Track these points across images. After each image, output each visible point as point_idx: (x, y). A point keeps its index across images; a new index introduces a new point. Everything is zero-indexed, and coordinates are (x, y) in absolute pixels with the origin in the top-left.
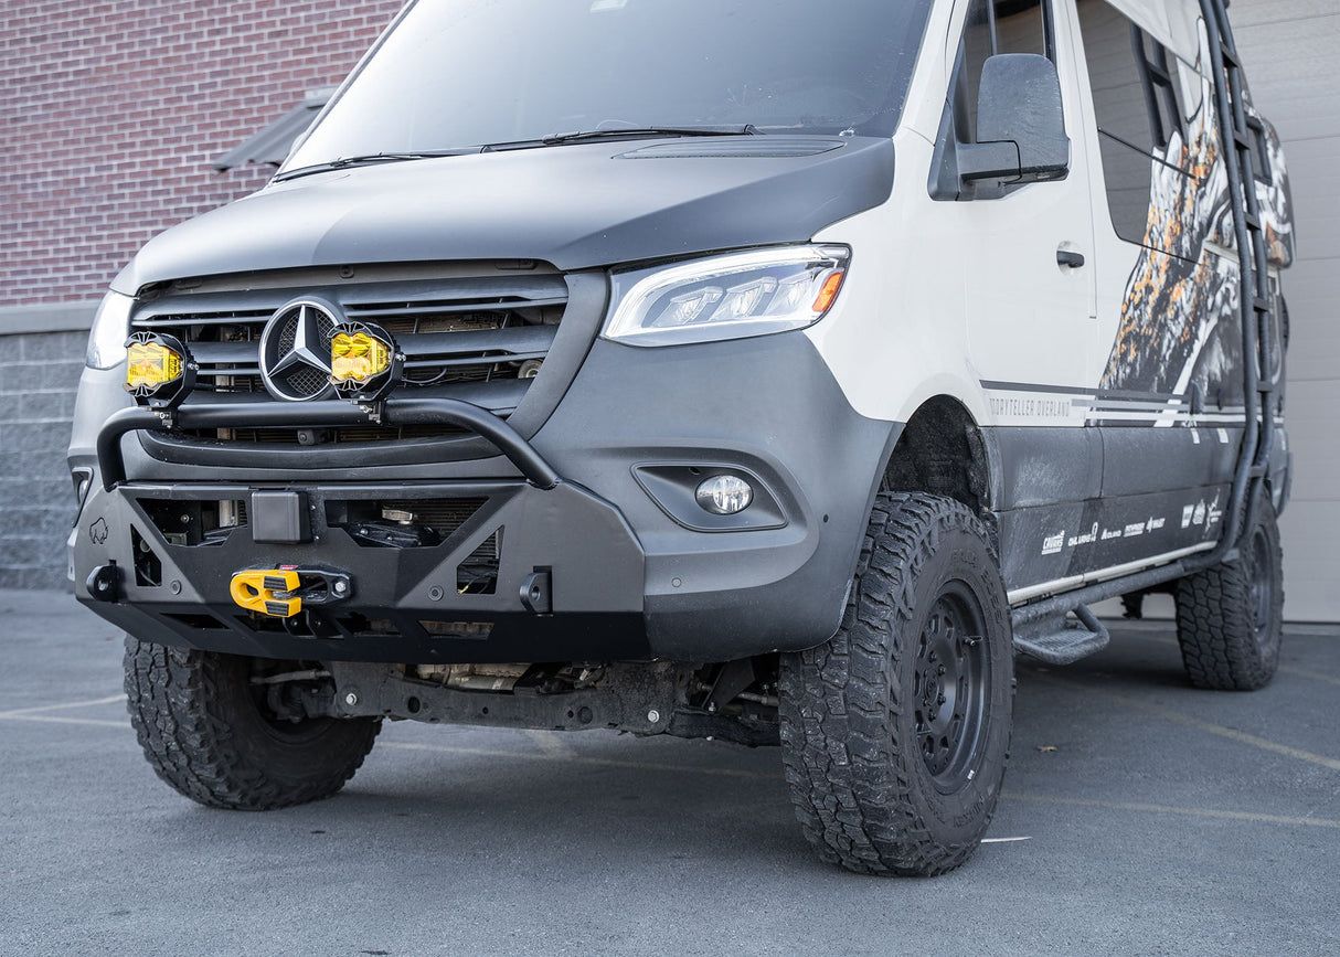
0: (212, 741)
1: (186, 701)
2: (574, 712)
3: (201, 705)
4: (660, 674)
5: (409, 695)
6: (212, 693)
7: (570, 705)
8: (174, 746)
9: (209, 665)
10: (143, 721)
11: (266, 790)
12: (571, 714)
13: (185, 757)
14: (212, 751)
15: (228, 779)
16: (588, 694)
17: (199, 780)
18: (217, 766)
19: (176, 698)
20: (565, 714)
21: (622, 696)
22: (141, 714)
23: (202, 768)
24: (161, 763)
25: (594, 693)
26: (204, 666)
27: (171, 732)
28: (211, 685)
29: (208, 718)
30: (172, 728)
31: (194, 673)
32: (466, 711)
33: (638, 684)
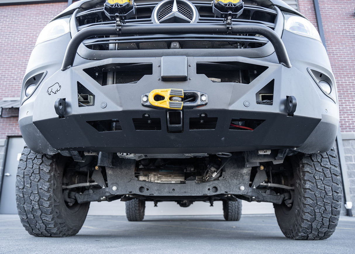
0: (53, 206)
1: (46, 187)
2: (211, 188)
3: (51, 190)
4: (245, 173)
5: (140, 186)
6: (56, 186)
7: (209, 186)
8: (36, 207)
9: (56, 174)
10: (24, 197)
11: (64, 228)
12: (209, 189)
13: (40, 211)
14: (52, 210)
15: (55, 222)
16: (216, 182)
17: (43, 222)
18: (52, 216)
19: (42, 186)
20: (207, 189)
21: (230, 182)
22: (23, 194)
23: (46, 217)
24: (27, 215)
25: (219, 182)
26: (54, 175)
27: (37, 201)
28: (55, 183)
29: (53, 196)
30: (38, 199)
31: (51, 176)
32: (165, 190)
33: (236, 177)
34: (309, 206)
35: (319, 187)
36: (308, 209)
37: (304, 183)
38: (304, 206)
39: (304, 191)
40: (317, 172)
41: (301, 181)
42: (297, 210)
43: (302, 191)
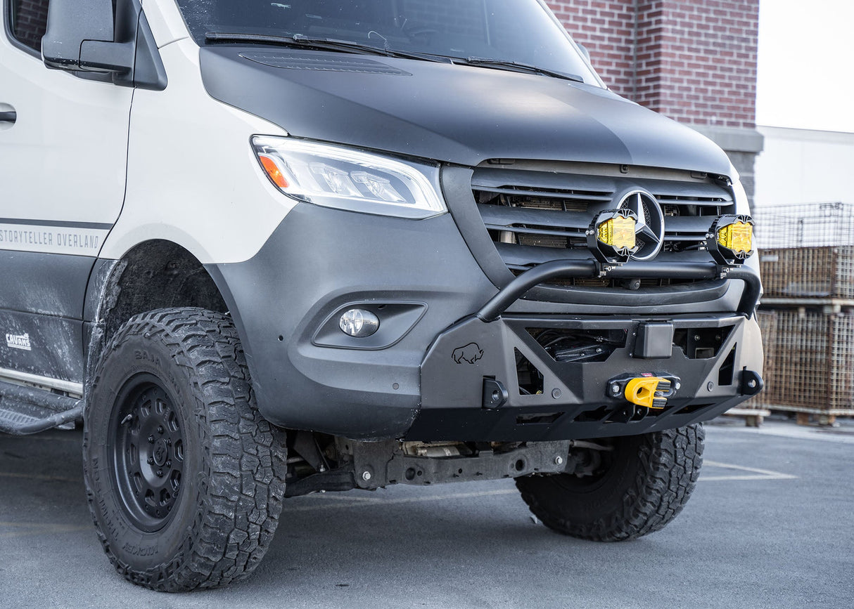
2: (514, 464)
7: (512, 460)
12: (512, 466)
16: (522, 451)
20: (509, 466)
21: (542, 450)
32: (448, 473)
34: (656, 492)
35: (679, 461)
36: (654, 497)
37: (656, 453)
38: (646, 491)
39: (653, 466)
40: (680, 436)
41: (651, 449)
42: (628, 496)
43: (651, 466)
